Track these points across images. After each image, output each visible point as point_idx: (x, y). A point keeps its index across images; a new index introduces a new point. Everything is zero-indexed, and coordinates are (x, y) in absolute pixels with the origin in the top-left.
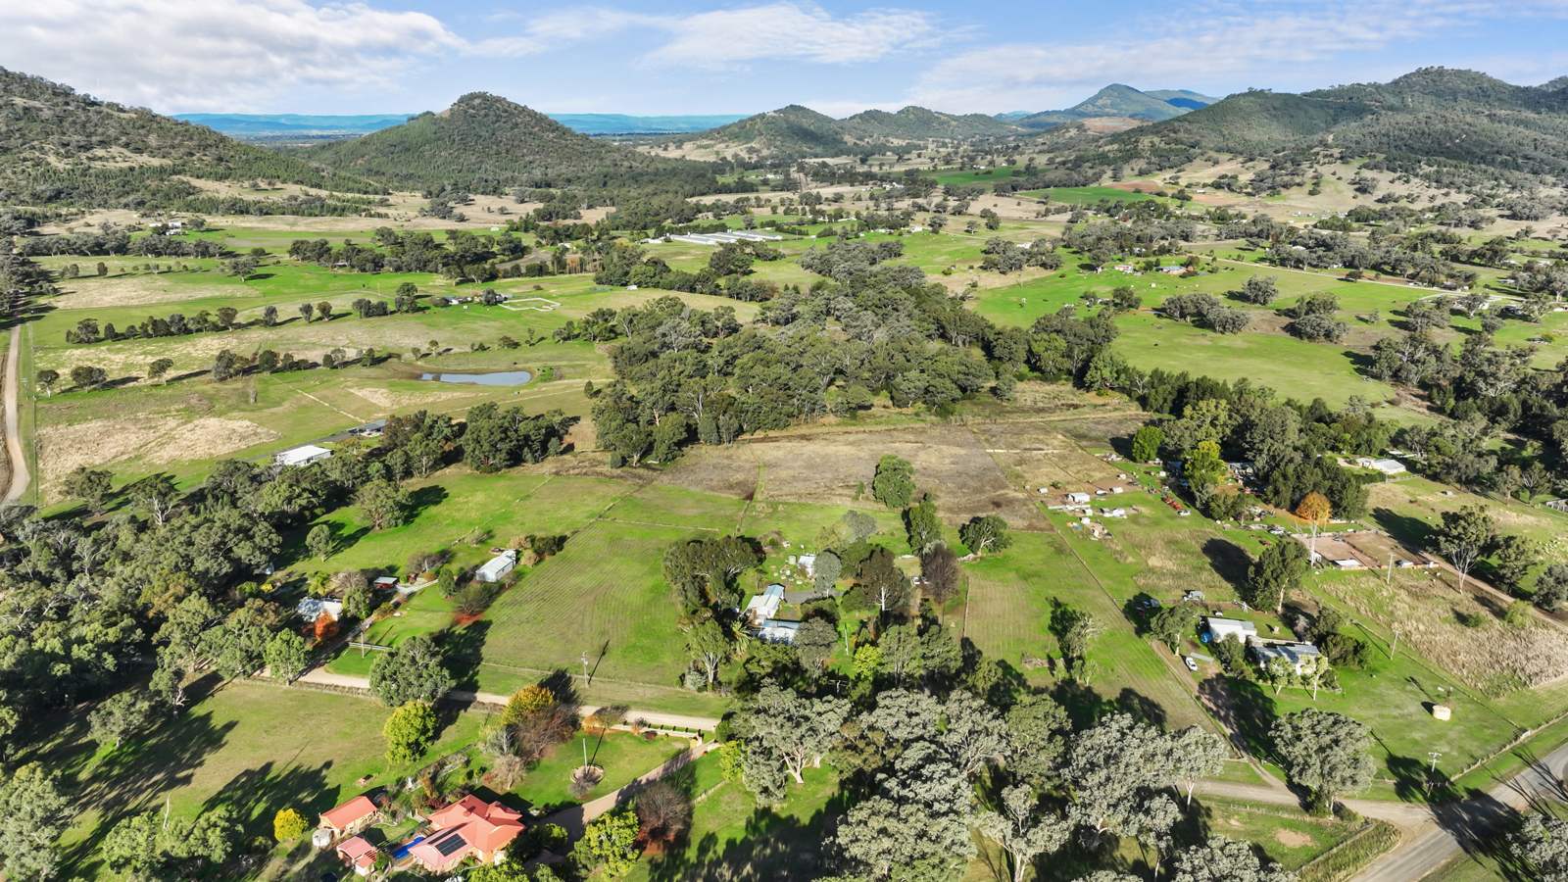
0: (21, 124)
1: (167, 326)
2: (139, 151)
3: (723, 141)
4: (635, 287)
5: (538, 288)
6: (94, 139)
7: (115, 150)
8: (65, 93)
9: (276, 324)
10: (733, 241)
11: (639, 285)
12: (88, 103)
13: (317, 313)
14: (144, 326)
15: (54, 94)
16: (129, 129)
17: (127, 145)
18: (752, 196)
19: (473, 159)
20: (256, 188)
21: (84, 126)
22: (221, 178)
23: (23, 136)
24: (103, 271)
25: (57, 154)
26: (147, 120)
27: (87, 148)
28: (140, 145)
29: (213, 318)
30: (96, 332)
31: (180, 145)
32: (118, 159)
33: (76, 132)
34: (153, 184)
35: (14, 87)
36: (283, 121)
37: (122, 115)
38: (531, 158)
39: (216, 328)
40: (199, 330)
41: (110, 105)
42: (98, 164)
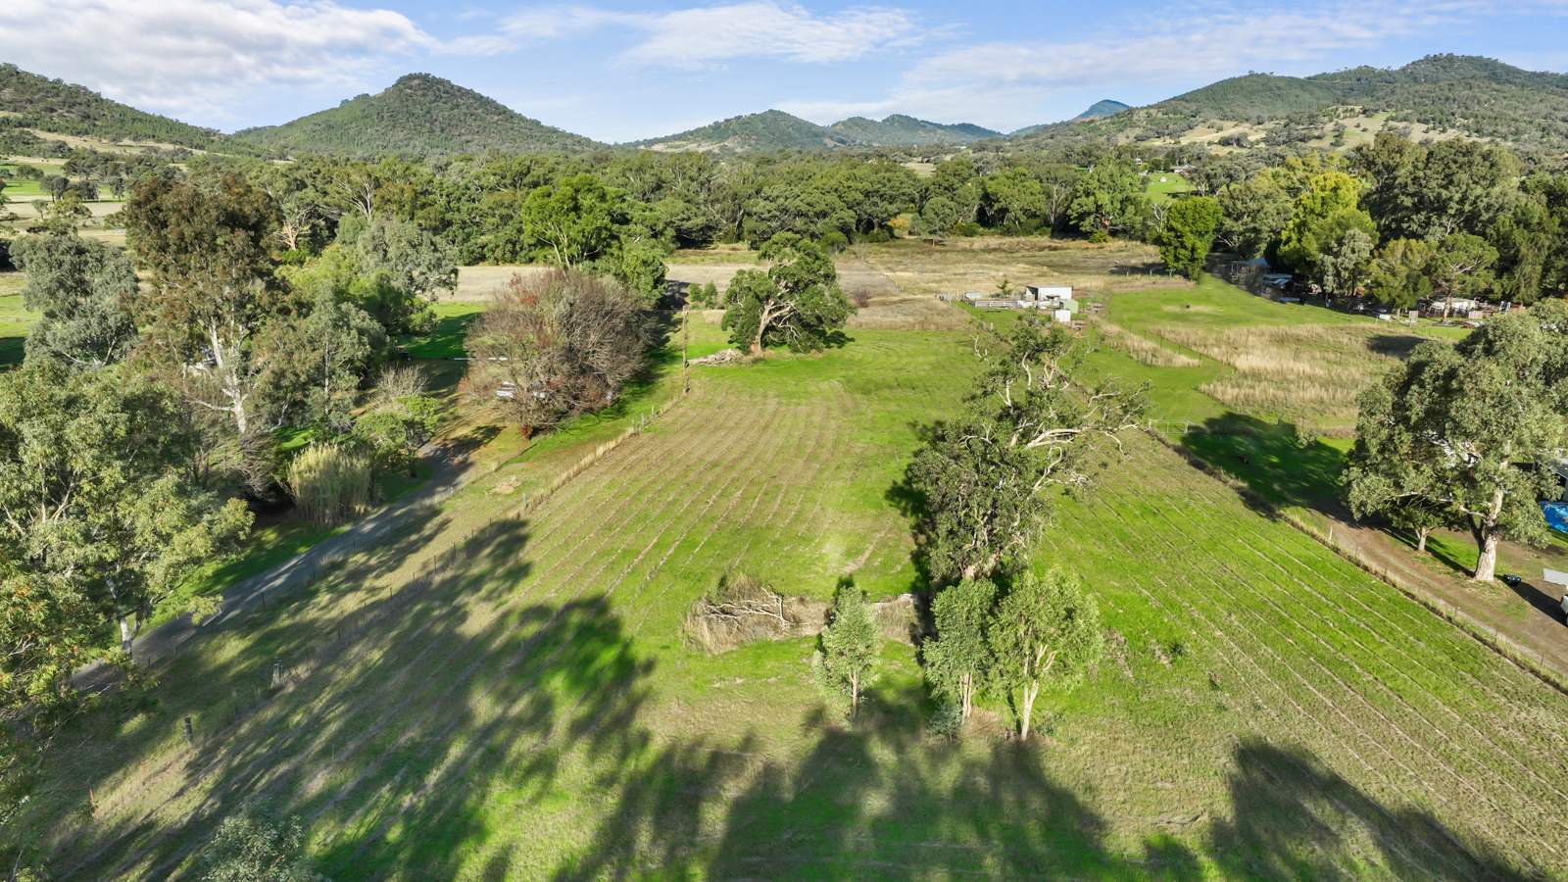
3: (696, 141)
19: (401, 135)
20: (117, 144)
38: (469, 138)
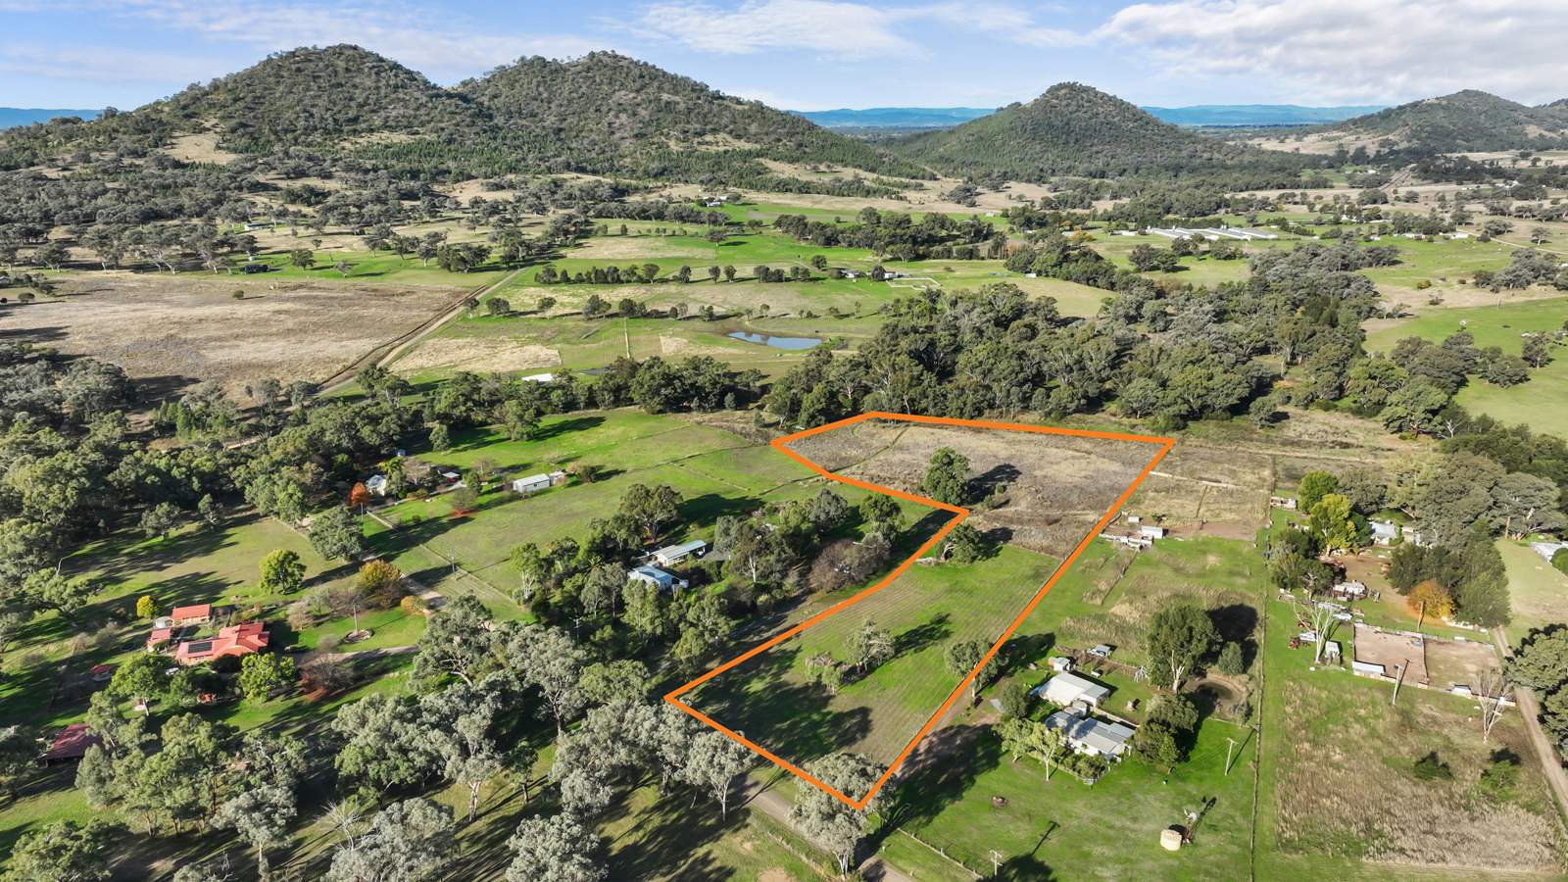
0: (660, 115)
1: (606, 276)
2: (739, 137)
4: (1033, 275)
5: (948, 269)
6: (709, 127)
7: (721, 136)
8: (699, 89)
9: (688, 282)
10: (1186, 238)
11: (1039, 273)
12: (717, 96)
13: (723, 276)
14: (588, 273)
15: (693, 90)
16: (738, 119)
17: (730, 133)
18: (1298, 192)
20: (816, 171)
21: (705, 116)
22: (793, 161)
23: (658, 125)
24: (624, 232)
25: (677, 139)
26: (759, 110)
27: (700, 134)
28: (741, 132)
29: (640, 272)
30: (555, 275)
31: (773, 132)
32: (721, 143)
33: (698, 122)
34: (736, 164)
35: (667, 86)
36: (954, 114)
37: (739, 107)
39: (642, 281)
40: (628, 282)
41: (732, 99)
42: (703, 148)
